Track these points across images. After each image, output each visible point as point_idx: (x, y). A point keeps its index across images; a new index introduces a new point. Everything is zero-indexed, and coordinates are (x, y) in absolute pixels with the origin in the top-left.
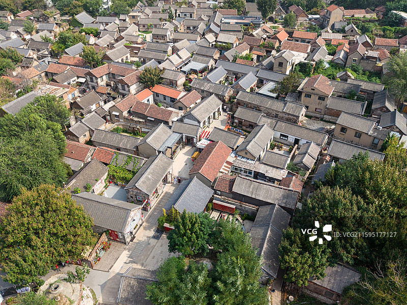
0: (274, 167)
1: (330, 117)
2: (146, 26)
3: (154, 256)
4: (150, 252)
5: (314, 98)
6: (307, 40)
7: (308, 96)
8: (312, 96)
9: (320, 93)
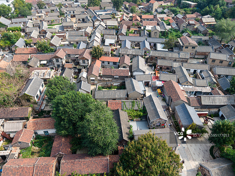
0: (202, 86)
1: (198, 56)
2: (50, 21)
3: (194, 153)
4: (189, 152)
5: (190, 48)
6: (150, 19)
7: (187, 47)
8: (189, 47)
9: (193, 45)
